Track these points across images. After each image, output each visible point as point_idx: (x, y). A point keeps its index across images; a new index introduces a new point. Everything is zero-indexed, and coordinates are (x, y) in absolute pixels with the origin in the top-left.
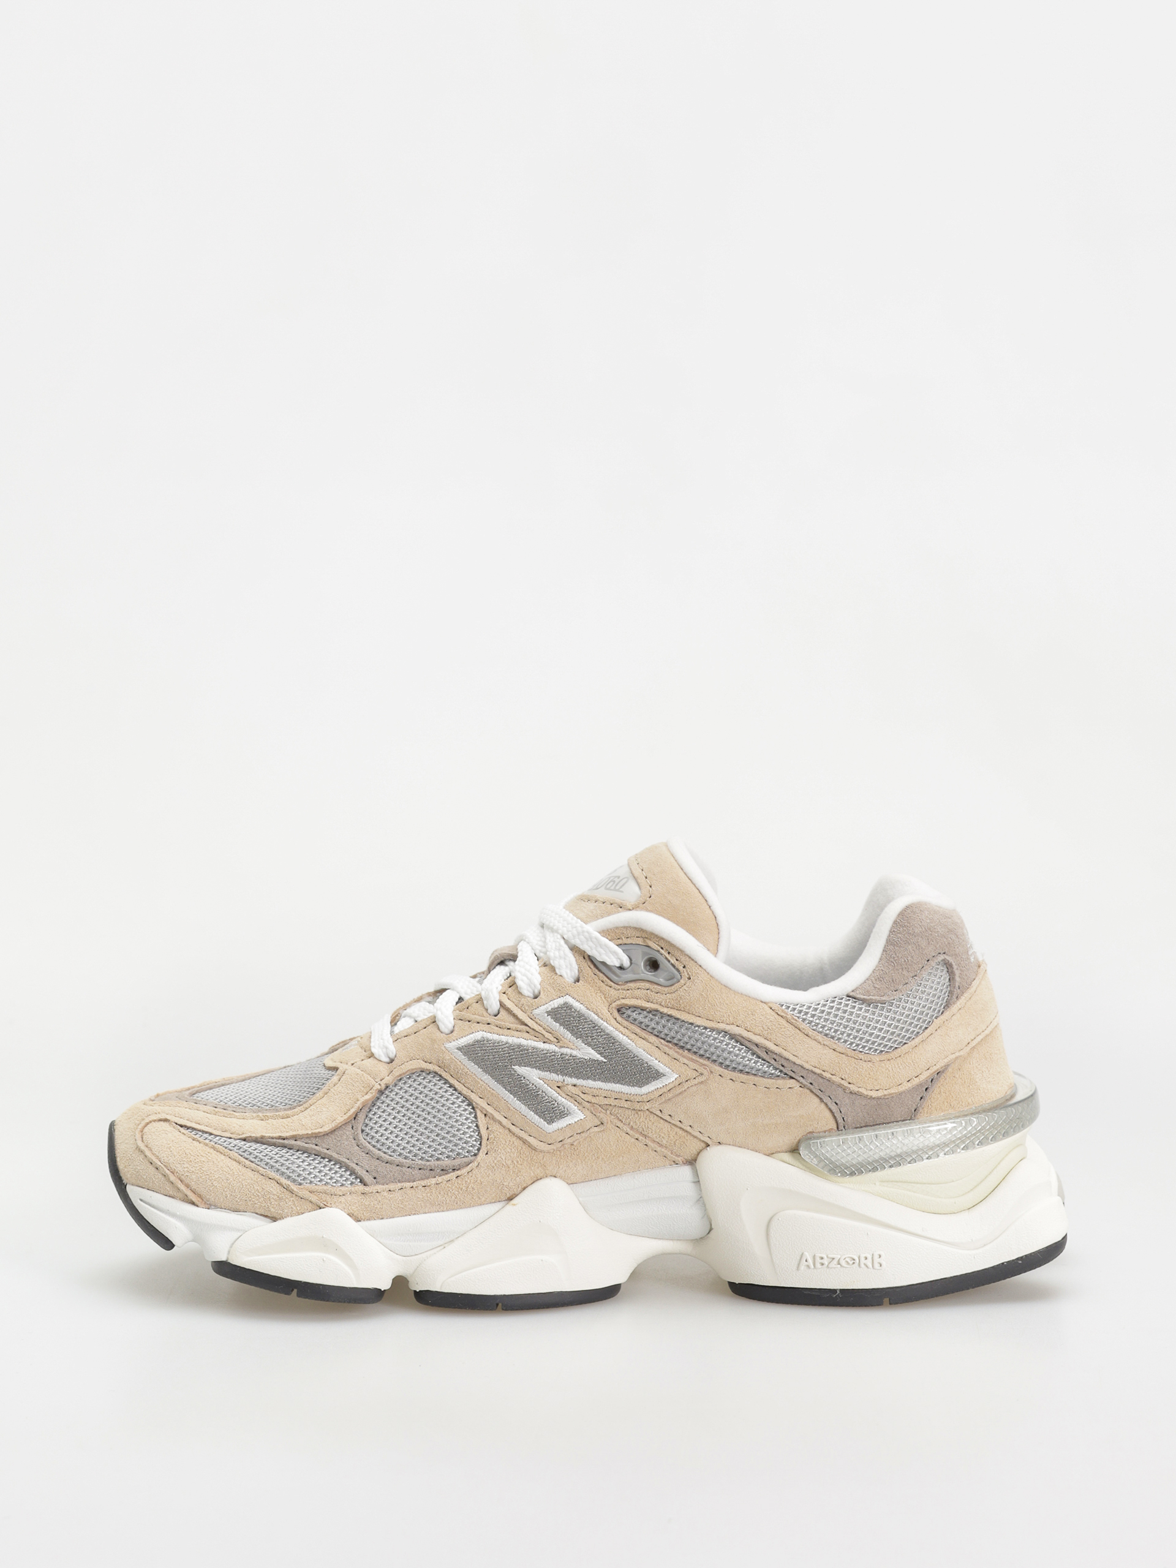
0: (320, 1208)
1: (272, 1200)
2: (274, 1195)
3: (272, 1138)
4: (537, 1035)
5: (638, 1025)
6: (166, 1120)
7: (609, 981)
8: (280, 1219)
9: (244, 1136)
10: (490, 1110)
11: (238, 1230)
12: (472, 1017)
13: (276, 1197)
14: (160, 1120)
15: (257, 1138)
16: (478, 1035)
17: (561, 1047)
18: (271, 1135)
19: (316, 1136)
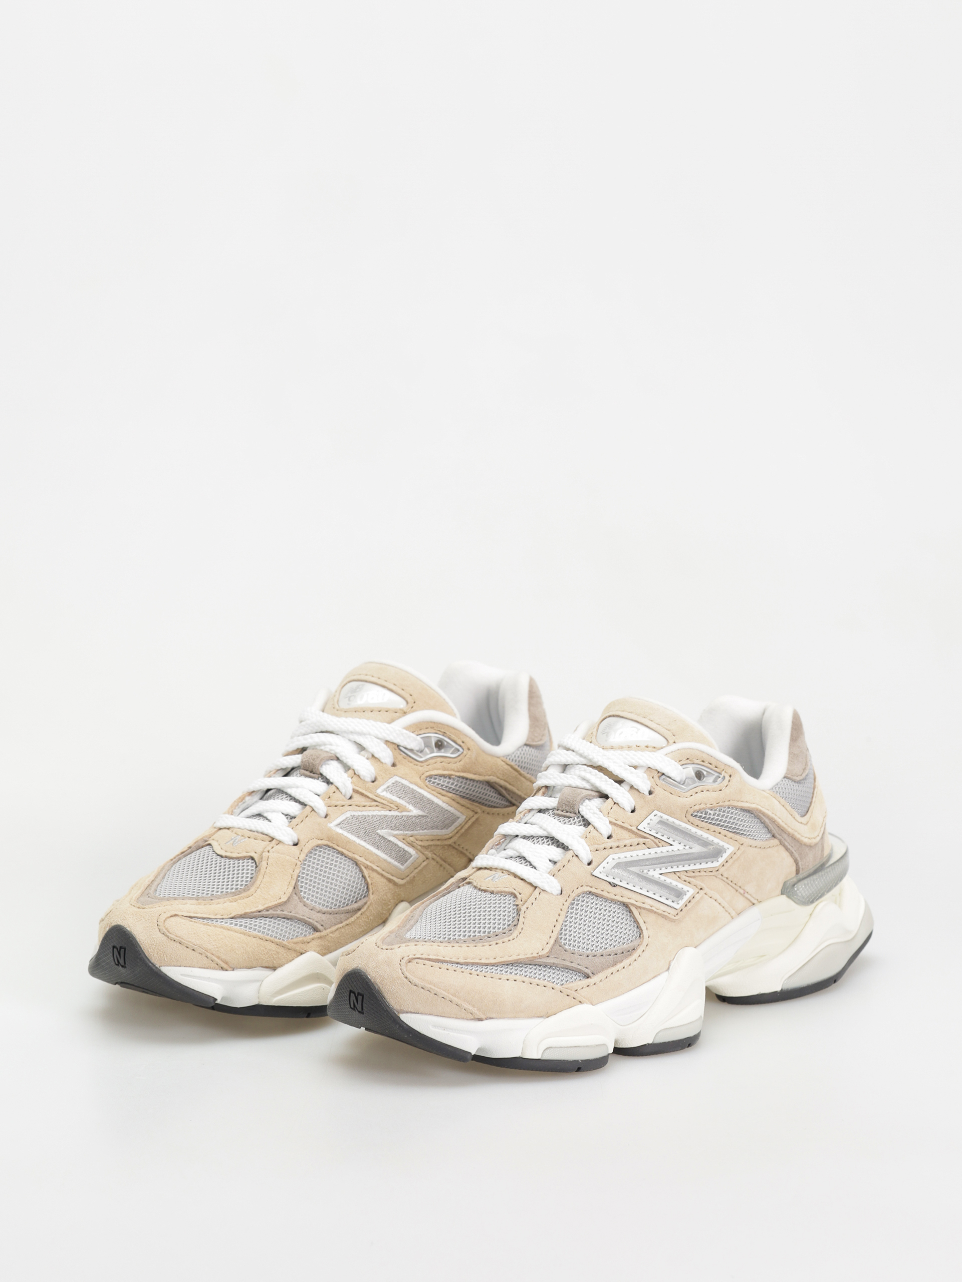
0: (302, 954)
1: (274, 955)
2: (273, 951)
3: (254, 912)
4: (384, 806)
5: (440, 787)
6: (176, 915)
7: (415, 761)
8: (279, 967)
9: (232, 915)
10: (368, 863)
11: (258, 981)
12: (337, 803)
13: (275, 952)
14: (171, 916)
15: (241, 915)
16: (348, 814)
17: (402, 812)
18: (251, 911)
19: (280, 905)
